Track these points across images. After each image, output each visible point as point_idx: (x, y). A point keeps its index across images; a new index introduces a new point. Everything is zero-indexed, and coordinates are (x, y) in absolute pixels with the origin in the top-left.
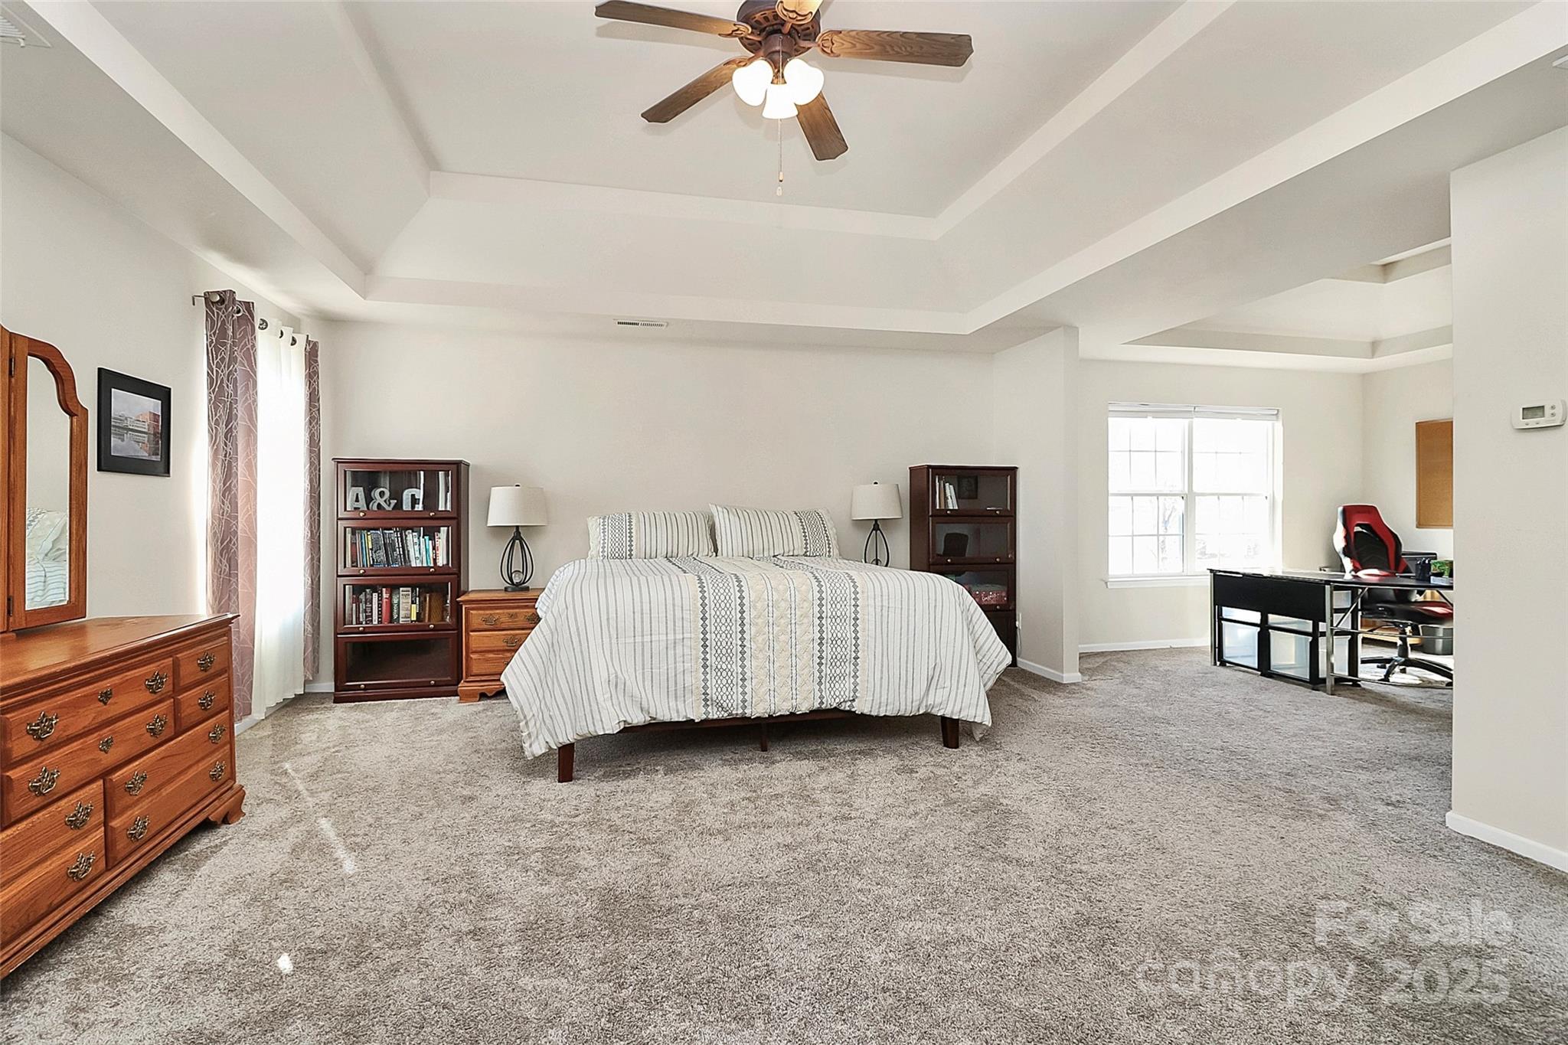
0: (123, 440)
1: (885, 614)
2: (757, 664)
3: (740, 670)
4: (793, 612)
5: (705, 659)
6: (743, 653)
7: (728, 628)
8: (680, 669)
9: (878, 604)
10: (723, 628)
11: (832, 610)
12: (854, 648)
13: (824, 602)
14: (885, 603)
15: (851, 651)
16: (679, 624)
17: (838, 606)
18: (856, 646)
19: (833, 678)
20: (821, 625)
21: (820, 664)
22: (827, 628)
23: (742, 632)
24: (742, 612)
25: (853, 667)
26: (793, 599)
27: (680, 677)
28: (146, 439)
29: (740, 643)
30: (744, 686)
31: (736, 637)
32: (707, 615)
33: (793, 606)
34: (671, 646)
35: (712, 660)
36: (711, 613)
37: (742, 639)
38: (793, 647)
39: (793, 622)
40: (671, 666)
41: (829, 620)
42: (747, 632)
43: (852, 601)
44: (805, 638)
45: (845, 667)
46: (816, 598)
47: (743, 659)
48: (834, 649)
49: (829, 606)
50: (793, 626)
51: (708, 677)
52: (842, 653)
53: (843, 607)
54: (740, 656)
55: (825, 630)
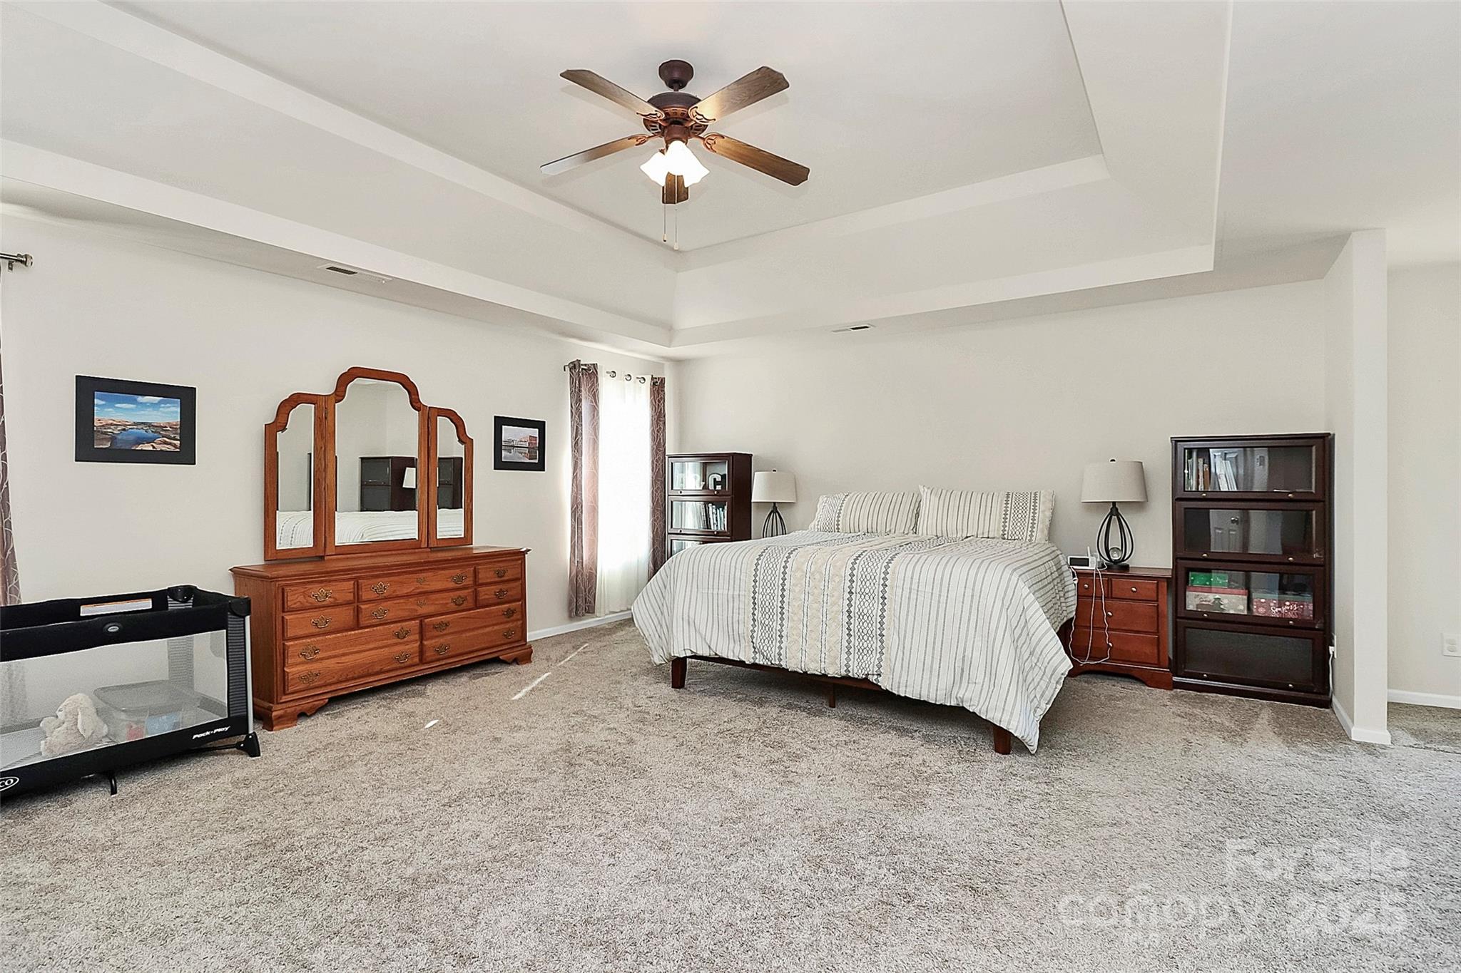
0: (510, 453)
1: (913, 596)
2: (792, 625)
3: (779, 627)
4: (826, 584)
5: (754, 614)
6: (782, 614)
7: (772, 591)
8: (736, 619)
9: (907, 586)
10: (768, 591)
11: (861, 586)
12: (879, 626)
13: (854, 578)
14: (915, 587)
15: (876, 628)
16: (737, 582)
17: (868, 584)
18: (881, 623)
19: (861, 651)
20: (850, 600)
21: (849, 635)
22: (855, 603)
23: (783, 596)
24: (784, 579)
25: (879, 644)
26: (827, 573)
27: (736, 626)
28: (527, 452)
29: (780, 605)
30: (781, 642)
31: (778, 600)
32: (757, 578)
33: (827, 579)
34: (731, 600)
35: (759, 615)
36: (760, 577)
37: (782, 602)
38: (825, 615)
39: (825, 593)
40: (730, 615)
41: (859, 596)
42: (787, 596)
43: (881, 580)
44: (835, 608)
45: (872, 642)
46: (847, 574)
47: (782, 619)
48: (861, 624)
49: (859, 583)
50: (826, 596)
51: (756, 629)
52: (868, 628)
53: (872, 585)
54: (780, 616)
55: (853, 604)
